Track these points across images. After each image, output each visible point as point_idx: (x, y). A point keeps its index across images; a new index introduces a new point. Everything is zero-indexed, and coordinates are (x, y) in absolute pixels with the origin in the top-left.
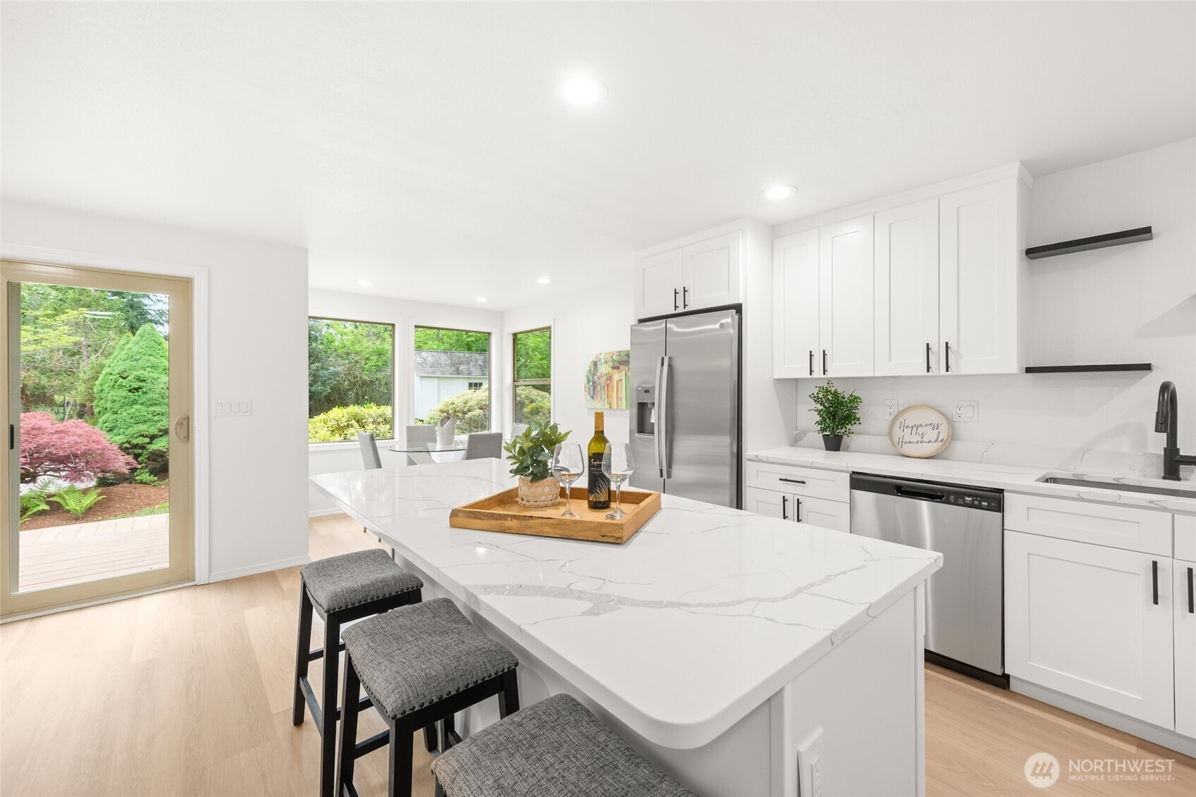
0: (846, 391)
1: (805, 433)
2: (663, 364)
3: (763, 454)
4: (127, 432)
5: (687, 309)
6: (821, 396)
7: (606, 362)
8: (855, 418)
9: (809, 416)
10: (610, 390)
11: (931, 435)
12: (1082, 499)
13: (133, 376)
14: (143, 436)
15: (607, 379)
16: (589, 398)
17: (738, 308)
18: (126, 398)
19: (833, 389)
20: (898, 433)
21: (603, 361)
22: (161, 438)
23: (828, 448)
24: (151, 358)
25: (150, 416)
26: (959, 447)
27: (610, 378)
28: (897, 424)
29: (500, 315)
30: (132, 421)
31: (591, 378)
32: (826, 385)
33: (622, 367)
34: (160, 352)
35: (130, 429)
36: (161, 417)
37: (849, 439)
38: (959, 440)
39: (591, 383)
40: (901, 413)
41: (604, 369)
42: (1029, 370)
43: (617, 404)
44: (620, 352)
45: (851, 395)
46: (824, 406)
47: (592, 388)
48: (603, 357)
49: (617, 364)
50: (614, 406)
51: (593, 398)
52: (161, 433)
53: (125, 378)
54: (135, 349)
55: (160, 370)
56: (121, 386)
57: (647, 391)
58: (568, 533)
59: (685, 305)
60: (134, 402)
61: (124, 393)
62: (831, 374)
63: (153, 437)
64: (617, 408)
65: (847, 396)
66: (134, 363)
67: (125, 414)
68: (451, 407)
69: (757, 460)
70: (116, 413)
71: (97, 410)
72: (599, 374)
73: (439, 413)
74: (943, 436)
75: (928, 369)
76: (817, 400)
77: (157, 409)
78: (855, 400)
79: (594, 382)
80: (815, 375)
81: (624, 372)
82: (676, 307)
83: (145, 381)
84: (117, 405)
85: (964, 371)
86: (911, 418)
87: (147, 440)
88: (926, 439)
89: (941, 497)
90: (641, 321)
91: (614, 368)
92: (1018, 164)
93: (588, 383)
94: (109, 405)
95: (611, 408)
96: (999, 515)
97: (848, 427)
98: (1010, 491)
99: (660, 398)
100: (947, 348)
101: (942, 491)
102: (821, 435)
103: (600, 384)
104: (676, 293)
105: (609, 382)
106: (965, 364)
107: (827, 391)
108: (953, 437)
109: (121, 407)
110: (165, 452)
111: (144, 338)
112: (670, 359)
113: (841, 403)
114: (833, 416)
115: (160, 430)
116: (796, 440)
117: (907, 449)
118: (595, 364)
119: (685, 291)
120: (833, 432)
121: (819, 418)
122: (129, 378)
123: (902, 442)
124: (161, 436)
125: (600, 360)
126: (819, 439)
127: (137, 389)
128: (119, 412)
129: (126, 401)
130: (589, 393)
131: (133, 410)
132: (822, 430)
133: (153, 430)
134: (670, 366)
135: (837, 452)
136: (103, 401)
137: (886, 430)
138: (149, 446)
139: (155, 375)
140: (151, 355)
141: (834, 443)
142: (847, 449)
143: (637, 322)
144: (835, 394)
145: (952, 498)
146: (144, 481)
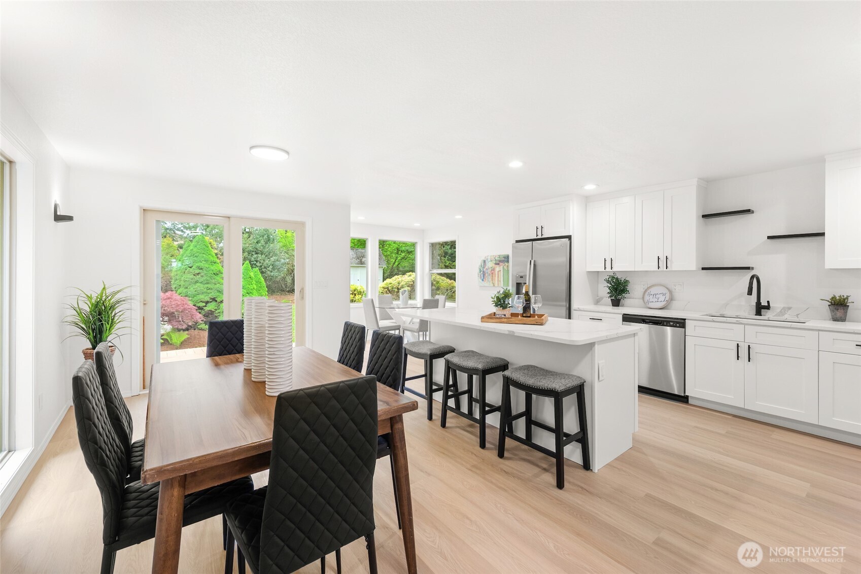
0: (622, 277)
1: (602, 298)
2: (530, 264)
3: (581, 307)
4: (193, 300)
5: (543, 237)
6: (610, 280)
7: (491, 261)
8: (626, 291)
9: (604, 290)
10: (494, 276)
11: (662, 298)
12: (714, 321)
13: (195, 266)
14: (201, 302)
15: (492, 270)
16: (481, 281)
17: (569, 237)
18: (192, 279)
19: (616, 276)
20: (647, 298)
21: (489, 260)
22: (211, 303)
23: (613, 305)
24: (204, 255)
25: (205, 290)
26: (675, 304)
27: (493, 270)
28: (647, 293)
29: (422, 232)
30: (196, 293)
31: (482, 270)
32: (612, 275)
33: (501, 264)
34: (208, 251)
35: (195, 298)
36: (211, 291)
37: (623, 301)
38: (675, 300)
39: (482, 272)
40: (649, 288)
41: (490, 265)
42: (703, 269)
43: (498, 284)
44: (500, 255)
45: (625, 280)
46: (612, 285)
47: (482, 275)
48: (489, 258)
49: (498, 262)
50: (496, 285)
51: (483, 280)
52: (211, 300)
53: (191, 267)
54: (195, 250)
55: (209, 262)
56: (189, 272)
57: (522, 277)
58: (525, 322)
59: (542, 235)
60: (197, 282)
61: (192, 276)
62: (614, 269)
63: (207, 303)
64: (498, 286)
65: (623, 280)
66: (195, 258)
67: (192, 289)
68: (390, 285)
69: (579, 310)
70: (187, 288)
71: (175, 286)
72: (486, 267)
73: (382, 289)
74: (667, 299)
75: (659, 267)
76: (608, 282)
77: (209, 286)
78: (626, 282)
79: (483, 272)
80: (607, 270)
81: (502, 266)
82: (537, 235)
83: (202, 269)
84: (187, 283)
85: (674, 269)
86: (653, 291)
87: (204, 304)
88: (660, 300)
89: (660, 323)
90: (517, 241)
91: (496, 264)
92: (697, 179)
93: (480, 272)
94: (182, 283)
95: (494, 286)
96: (684, 329)
97: (623, 295)
98: (688, 319)
99: (529, 281)
100: (667, 258)
101: (661, 321)
102: (610, 299)
103: (487, 273)
104: (537, 228)
105: (493, 272)
106: (674, 266)
107: (613, 277)
108: (672, 299)
109: (190, 285)
110: (213, 312)
111: (199, 243)
112: (534, 261)
113: (620, 283)
114: (616, 290)
115: (211, 299)
116: (597, 302)
117: (651, 305)
118: (485, 261)
119: (542, 228)
120: (615, 297)
121: (609, 291)
122: (193, 267)
123: (648, 302)
124: (211, 302)
125: (487, 259)
126: (609, 301)
127: (198, 274)
128: (188, 288)
129: (192, 281)
130: (481, 278)
131: (196, 287)
132: (611, 297)
133: (207, 299)
134: (535, 265)
135: (618, 307)
136: (178, 281)
137: (641, 297)
138: (205, 308)
139: (207, 266)
140: (203, 254)
141: (616, 303)
142: (623, 306)
143: (515, 242)
144: (617, 279)
145: (665, 323)
146: (203, 328)
